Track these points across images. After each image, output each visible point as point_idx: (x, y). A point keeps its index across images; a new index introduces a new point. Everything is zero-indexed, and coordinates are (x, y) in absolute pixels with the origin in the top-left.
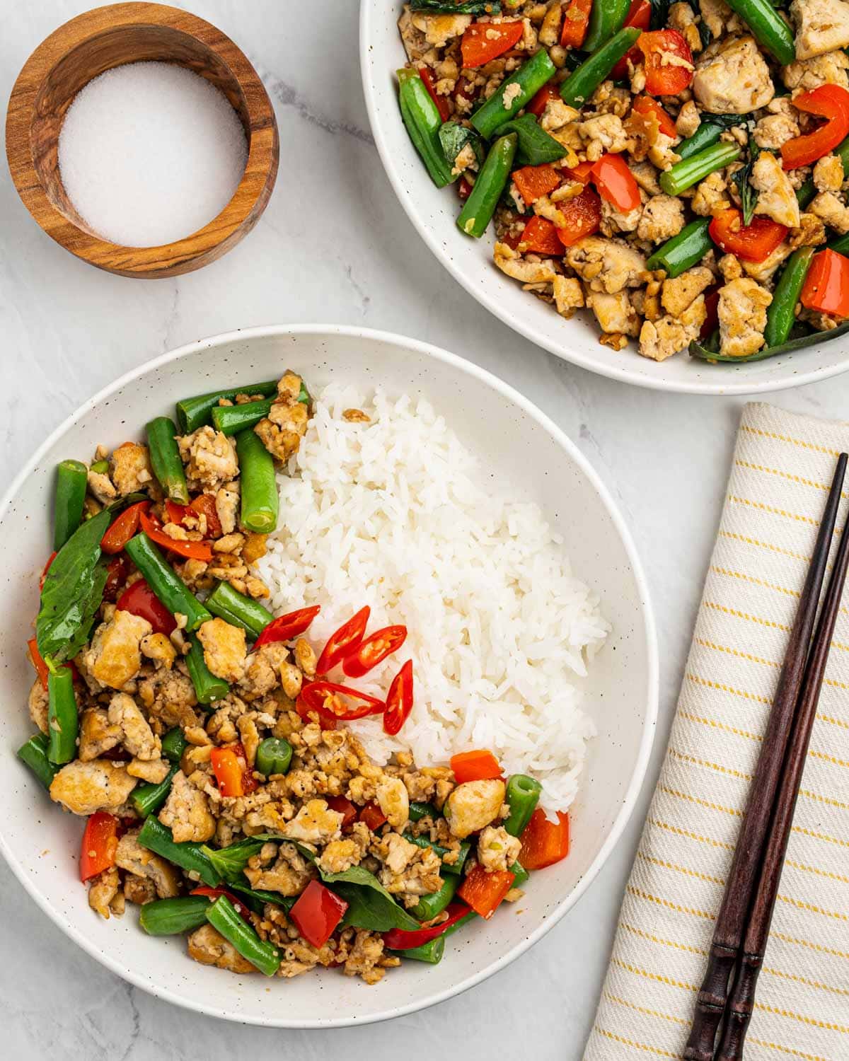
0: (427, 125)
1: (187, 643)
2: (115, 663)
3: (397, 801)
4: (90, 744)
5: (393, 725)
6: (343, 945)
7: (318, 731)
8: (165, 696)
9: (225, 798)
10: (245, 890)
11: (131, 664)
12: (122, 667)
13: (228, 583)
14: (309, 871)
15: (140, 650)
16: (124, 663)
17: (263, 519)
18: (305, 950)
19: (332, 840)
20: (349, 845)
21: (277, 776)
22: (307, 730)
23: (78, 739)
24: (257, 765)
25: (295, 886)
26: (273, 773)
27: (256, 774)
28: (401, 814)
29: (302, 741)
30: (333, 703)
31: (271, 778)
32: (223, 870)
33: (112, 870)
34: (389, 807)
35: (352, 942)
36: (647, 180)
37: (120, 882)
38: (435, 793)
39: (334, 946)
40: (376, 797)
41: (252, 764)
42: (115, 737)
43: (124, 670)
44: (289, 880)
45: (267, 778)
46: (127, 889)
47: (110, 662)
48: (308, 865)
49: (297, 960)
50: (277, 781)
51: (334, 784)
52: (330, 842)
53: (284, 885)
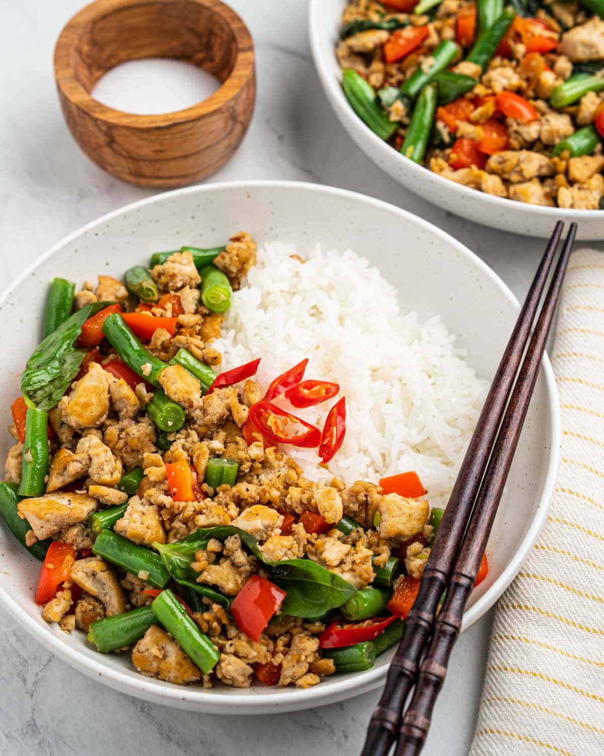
0: (367, 99)
1: (150, 394)
2: (86, 400)
3: (333, 500)
4: (58, 474)
5: (327, 454)
6: (280, 647)
7: (262, 449)
8: (127, 434)
9: (176, 502)
10: (190, 585)
11: (100, 401)
12: (92, 404)
13: (188, 349)
14: (251, 565)
15: (109, 392)
16: (94, 400)
17: (220, 295)
18: (244, 644)
19: (273, 534)
20: (288, 541)
21: (224, 486)
22: (252, 447)
23: (47, 476)
24: (207, 478)
25: (236, 581)
26: (219, 484)
27: (205, 487)
28: (336, 511)
29: (248, 456)
30: (276, 423)
31: (218, 489)
32: (171, 563)
33: (66, 585)
34: (326, 504)
35: (288, 645)
36: (541, 104)
37: (72, 603)
38: (367, 500)
39: (271, 647)
40: (313, 497)
41: (202, 477)
42: (81, 463)
43: (94, 407)
44: (231, 577)
45: (215, 490)
46: (78, 609)
47: (82, 400)
48: (251, 557)
49: (236, 654)
50: (224, 491)
51: (275, 494)
52: (271, 536)
53: (228, 580)
